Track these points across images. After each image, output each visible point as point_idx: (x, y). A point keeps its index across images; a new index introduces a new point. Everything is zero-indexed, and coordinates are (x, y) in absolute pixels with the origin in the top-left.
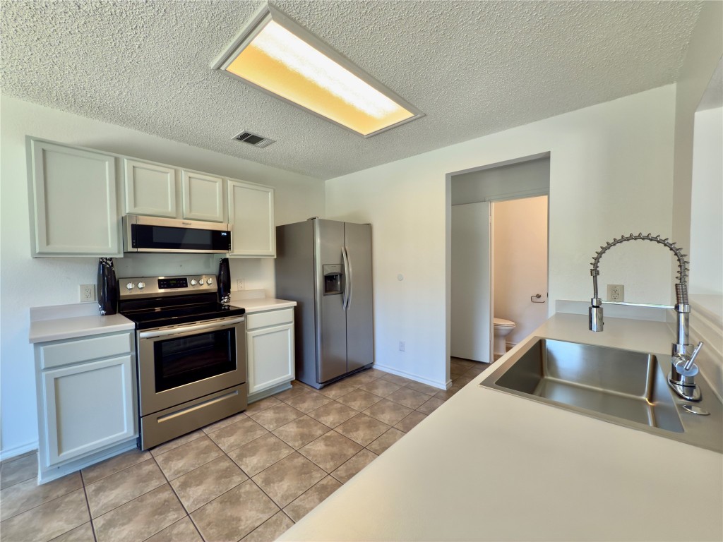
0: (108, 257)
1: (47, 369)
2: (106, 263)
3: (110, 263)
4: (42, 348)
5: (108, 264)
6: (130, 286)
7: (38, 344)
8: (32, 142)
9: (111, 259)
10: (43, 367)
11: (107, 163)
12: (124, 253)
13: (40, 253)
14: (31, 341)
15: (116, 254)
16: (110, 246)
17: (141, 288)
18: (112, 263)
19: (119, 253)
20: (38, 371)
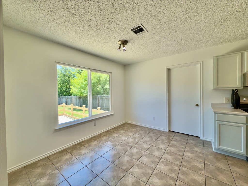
0: (236, 88)
1: (217, 120)
2: (235, 90)
3: (236, 90)
4: (216, 114)
5: (236, 91)
6: (244, 99)
7: (215, 113)
8: (215, 58)
9: (237, 89)
10: (216, 120)
11: (238, 56)
12: (243, 87)
13: (215, 88)
14: (214, 112)
15: (240, 87)
16: (238, 85)
17: (245, 100)
18: (237, 91)
19: (241, 87)
20: (215, 120)
